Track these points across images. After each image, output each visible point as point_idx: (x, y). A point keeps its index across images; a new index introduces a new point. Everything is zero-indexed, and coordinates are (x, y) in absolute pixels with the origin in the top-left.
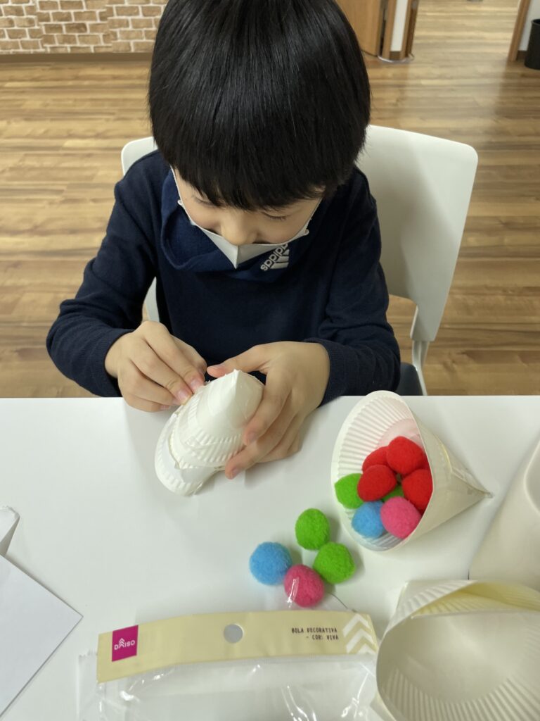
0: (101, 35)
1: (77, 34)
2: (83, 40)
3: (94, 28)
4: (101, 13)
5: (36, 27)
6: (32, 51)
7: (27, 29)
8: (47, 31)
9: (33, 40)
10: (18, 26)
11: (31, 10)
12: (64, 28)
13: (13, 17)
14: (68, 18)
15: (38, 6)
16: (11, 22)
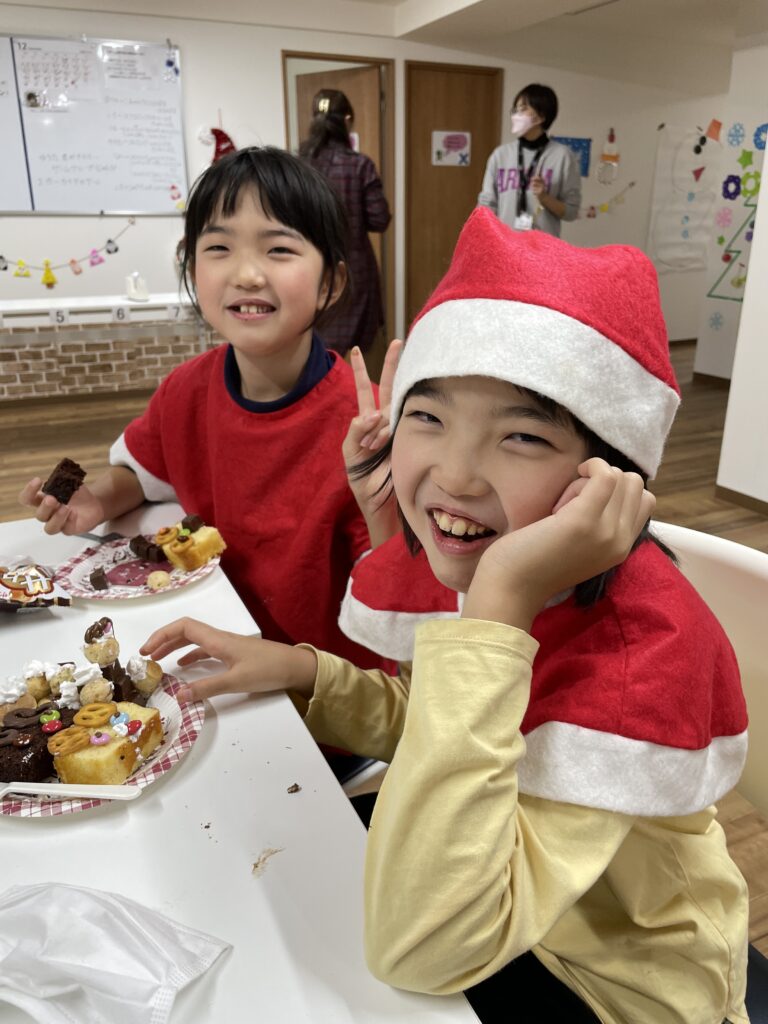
0: (127, 374)
1: (100, 375)
2: (107, 379)
3: (120, 368)
4: (128, 354)
5: (55, 370)
6: (47, 394)
7: (44, 374)
8: (66, 372)
9: (49, 383)
10: (34, 369)
11: (52, 354)
12: (87, 370)
13: (29, 362)
14: (93, 359)
15: (60, 349)
16: (26, 367)
